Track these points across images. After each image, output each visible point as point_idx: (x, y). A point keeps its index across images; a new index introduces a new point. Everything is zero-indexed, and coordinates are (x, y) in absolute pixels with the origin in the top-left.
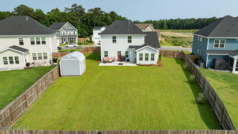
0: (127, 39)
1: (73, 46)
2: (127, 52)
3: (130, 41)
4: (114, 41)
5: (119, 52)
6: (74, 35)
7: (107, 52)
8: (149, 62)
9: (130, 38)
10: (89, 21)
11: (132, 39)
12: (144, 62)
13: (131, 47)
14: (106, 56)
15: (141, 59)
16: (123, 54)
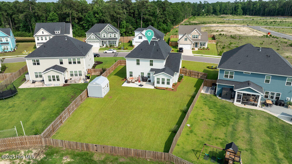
0: (149, 63)
2: (149, 74)
3: (151, 65)
4: (138, 64)
5: (142, 73)
6: (115, 38)
7: (132, 72)
8: (165, 86)
9: (151, 61)
11: (154, 63)
12: (160, 85)
13: (152, 70)
14: (131, 76)
15: (158, 82)
16: (146, 75)
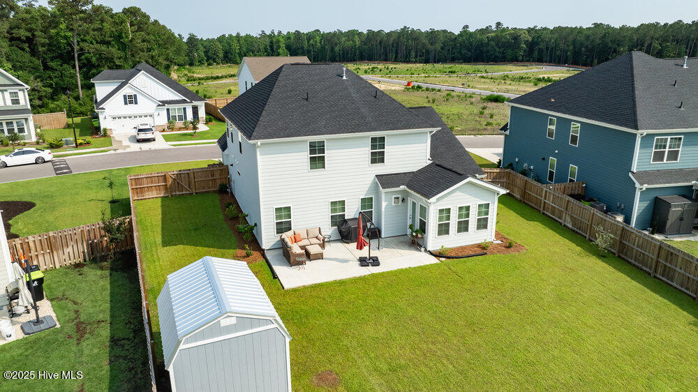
0: (366, 151)
1: (31, 158)
2: (367, 202)
3: (378, 158)
4: (317, 161)
5: (339, 205)
7: (288, 209)
9: (378, 143)
10: (41, 39)
11: (388, 150)
12: (454, 240)
13: (386, 181)
14: (283, 227)
15: (444, 229)
16: (351, 212)
